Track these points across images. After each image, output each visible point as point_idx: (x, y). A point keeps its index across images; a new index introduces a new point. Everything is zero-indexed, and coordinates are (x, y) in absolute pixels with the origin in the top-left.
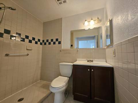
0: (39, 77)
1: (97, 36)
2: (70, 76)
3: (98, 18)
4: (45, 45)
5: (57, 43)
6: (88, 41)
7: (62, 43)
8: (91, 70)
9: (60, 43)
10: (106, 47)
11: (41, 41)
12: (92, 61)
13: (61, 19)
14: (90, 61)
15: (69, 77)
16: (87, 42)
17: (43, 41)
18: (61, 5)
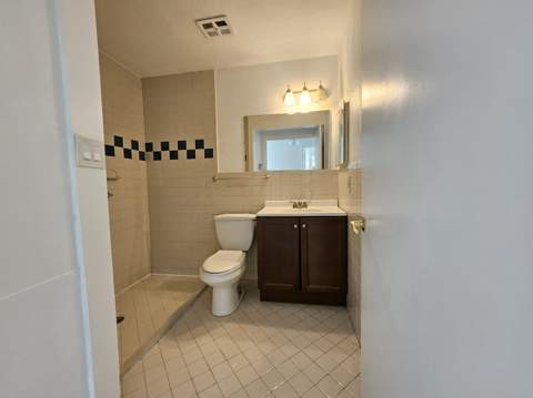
0: (147, 265)
1: (323, 126)
2: (247, 248)
3: (321, 87)
4: (155, 159)
5: (200, 153)
6: (298, 142)
7: (218, 153)
8: (300, 226)
9: (209, 154)
10: (338, 168)
11: (142, 148)
12: (305, 205)
13: (212, 72)
14: (300, 204)
15: (246, 252)
16: (294, 143)
17: (149, 146)
18: (215, 38)
